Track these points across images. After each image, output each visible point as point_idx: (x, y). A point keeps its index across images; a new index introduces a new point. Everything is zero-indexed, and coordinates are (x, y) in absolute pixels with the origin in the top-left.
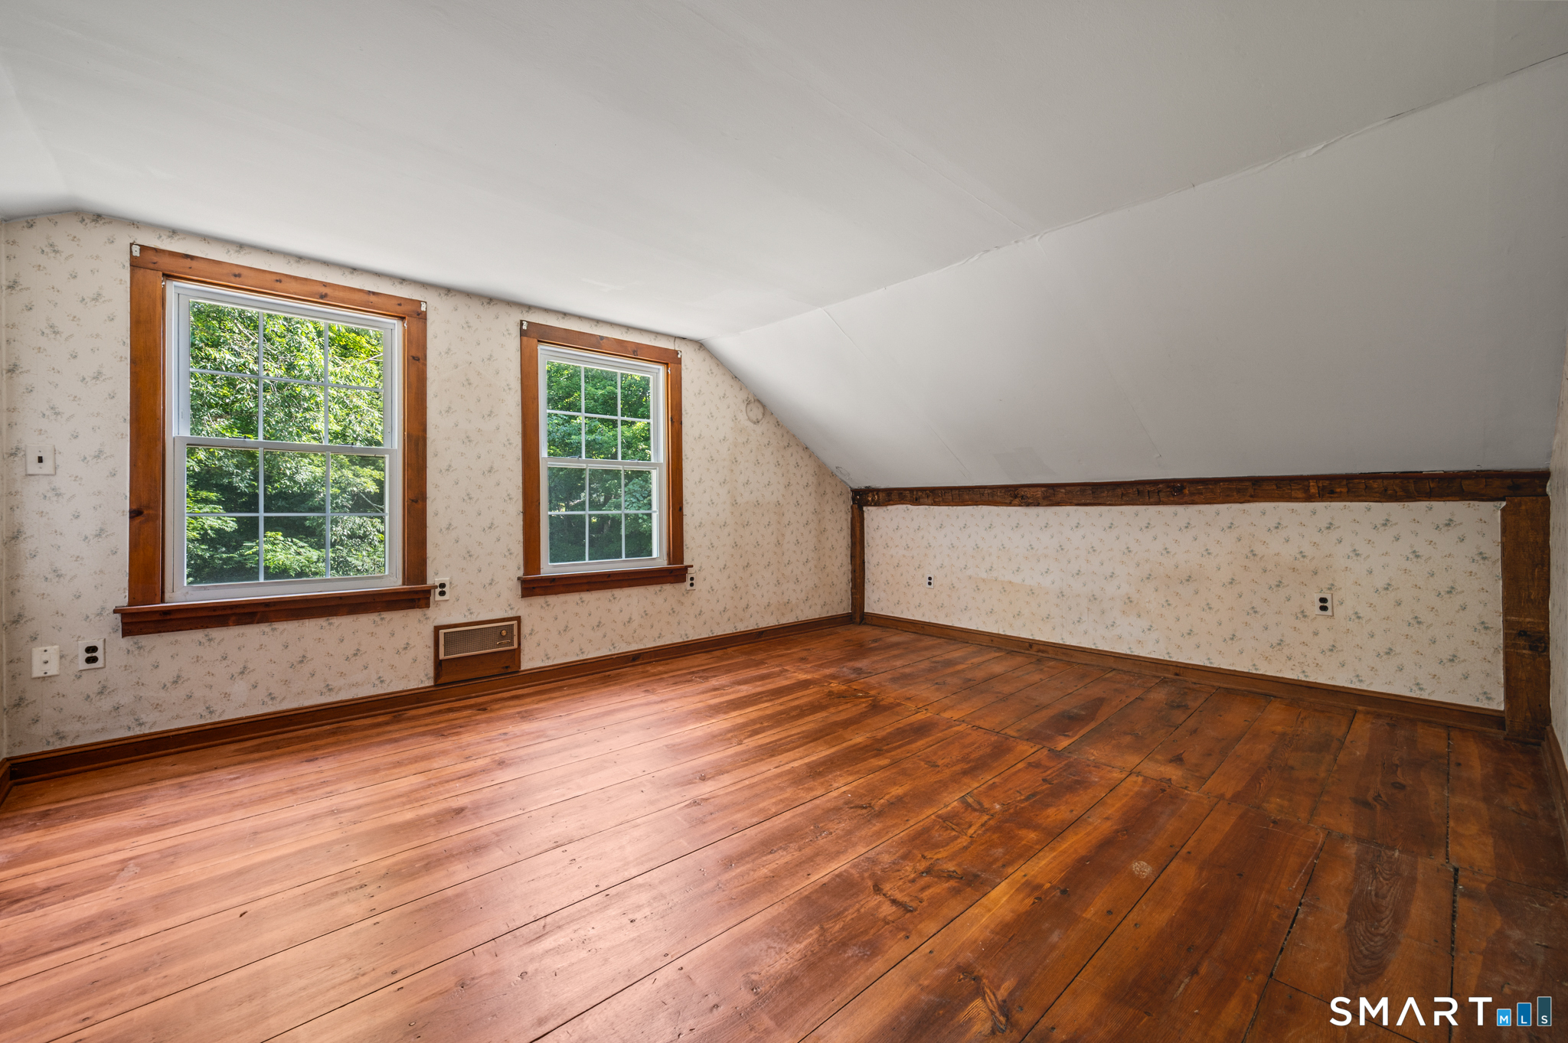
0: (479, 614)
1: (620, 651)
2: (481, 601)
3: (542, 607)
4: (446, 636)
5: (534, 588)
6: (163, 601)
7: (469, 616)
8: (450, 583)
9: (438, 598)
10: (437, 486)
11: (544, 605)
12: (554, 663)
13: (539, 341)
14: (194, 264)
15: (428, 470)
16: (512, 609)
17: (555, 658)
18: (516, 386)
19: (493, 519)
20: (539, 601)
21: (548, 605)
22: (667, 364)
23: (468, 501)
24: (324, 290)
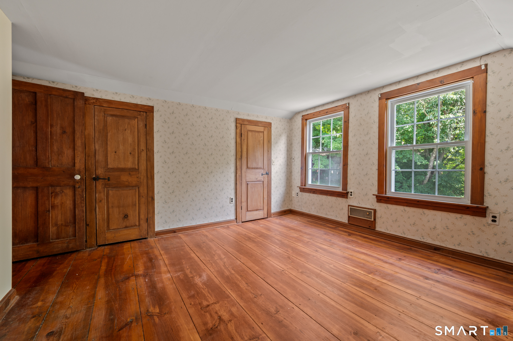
0: (362, 204)
1: (427, 242)
2: (362, 200)
3: (385, 208)
4: (352, 209)
5: (381, 200)
6: (305, 186)
7: (359, 205)
8: (354, 192)
9: (350, 196)
10: (351, 160)
11: (386, 208)
12: (390, 233)
13: (386, 99)
14: (309, 115)
15: (348, 156)
16: (373, 206)
17: (390, 231)
18: (377, 120)
19: (367, 172)
20: (384, 205)
21: (388, 208)
22: (473, 77)
23: (360, 165)
24: (327, 111)
